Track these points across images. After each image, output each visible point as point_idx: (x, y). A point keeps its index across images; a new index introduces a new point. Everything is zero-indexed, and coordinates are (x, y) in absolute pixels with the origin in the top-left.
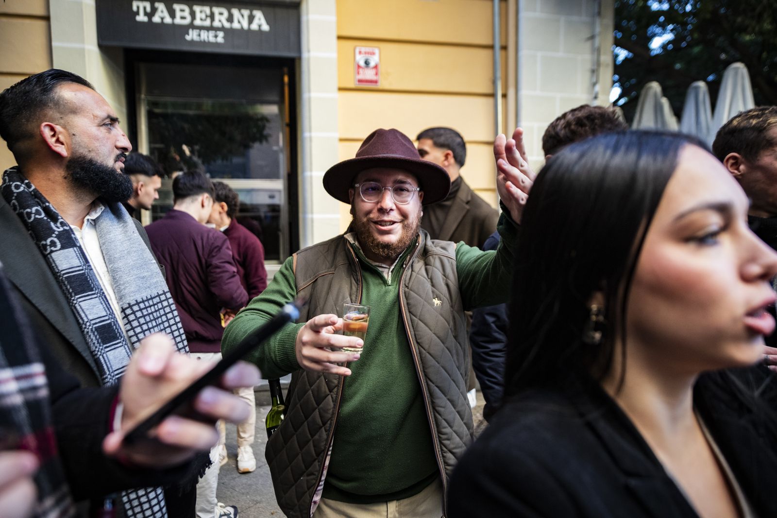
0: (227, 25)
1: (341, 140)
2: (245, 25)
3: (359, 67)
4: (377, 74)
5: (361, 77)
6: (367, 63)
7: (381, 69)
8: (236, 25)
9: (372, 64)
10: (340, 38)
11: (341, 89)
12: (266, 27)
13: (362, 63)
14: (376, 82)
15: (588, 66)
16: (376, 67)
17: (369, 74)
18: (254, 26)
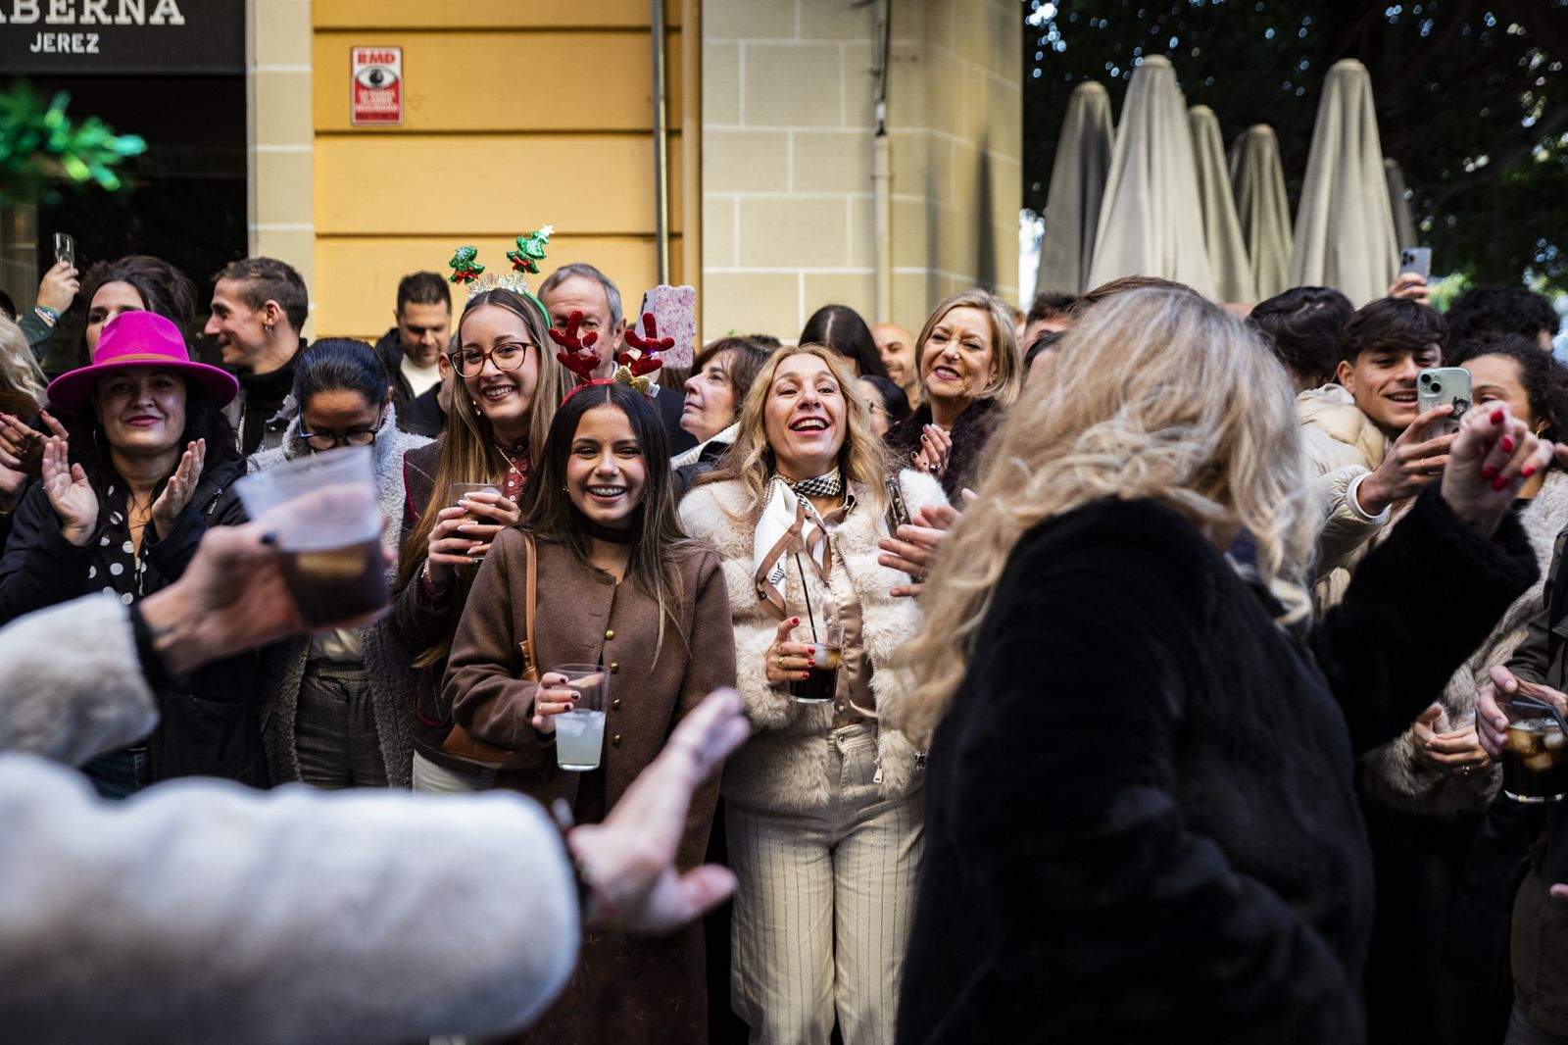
0: (106, 20)
1: (320, 236)
2: (140, 19)
3: (359, 86)
4: (396, 100)
5: (360, 108)
6: (375, 78)
7: (408, 90)
8: (122, 19)
9: (388, 80)
10: (319, 31)
11: (319, 134)
12: (178, 19)
13: (365, 80)
14: (395, 116)
15: (867, 63)
16: (395, 86)
17: (381, 101)
18: (157, 19)
